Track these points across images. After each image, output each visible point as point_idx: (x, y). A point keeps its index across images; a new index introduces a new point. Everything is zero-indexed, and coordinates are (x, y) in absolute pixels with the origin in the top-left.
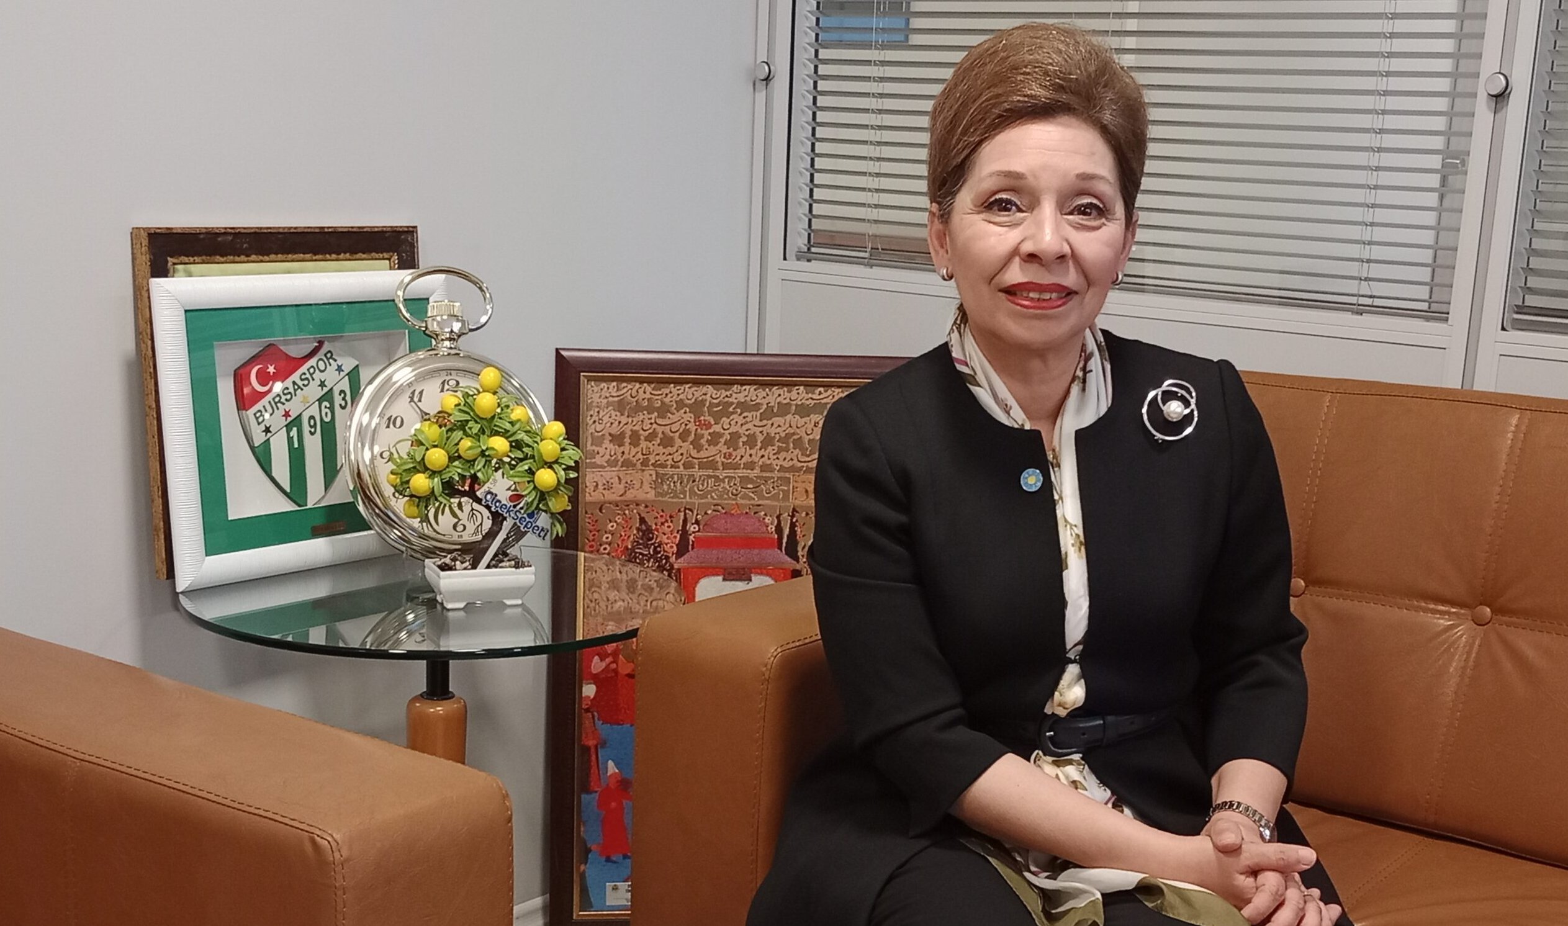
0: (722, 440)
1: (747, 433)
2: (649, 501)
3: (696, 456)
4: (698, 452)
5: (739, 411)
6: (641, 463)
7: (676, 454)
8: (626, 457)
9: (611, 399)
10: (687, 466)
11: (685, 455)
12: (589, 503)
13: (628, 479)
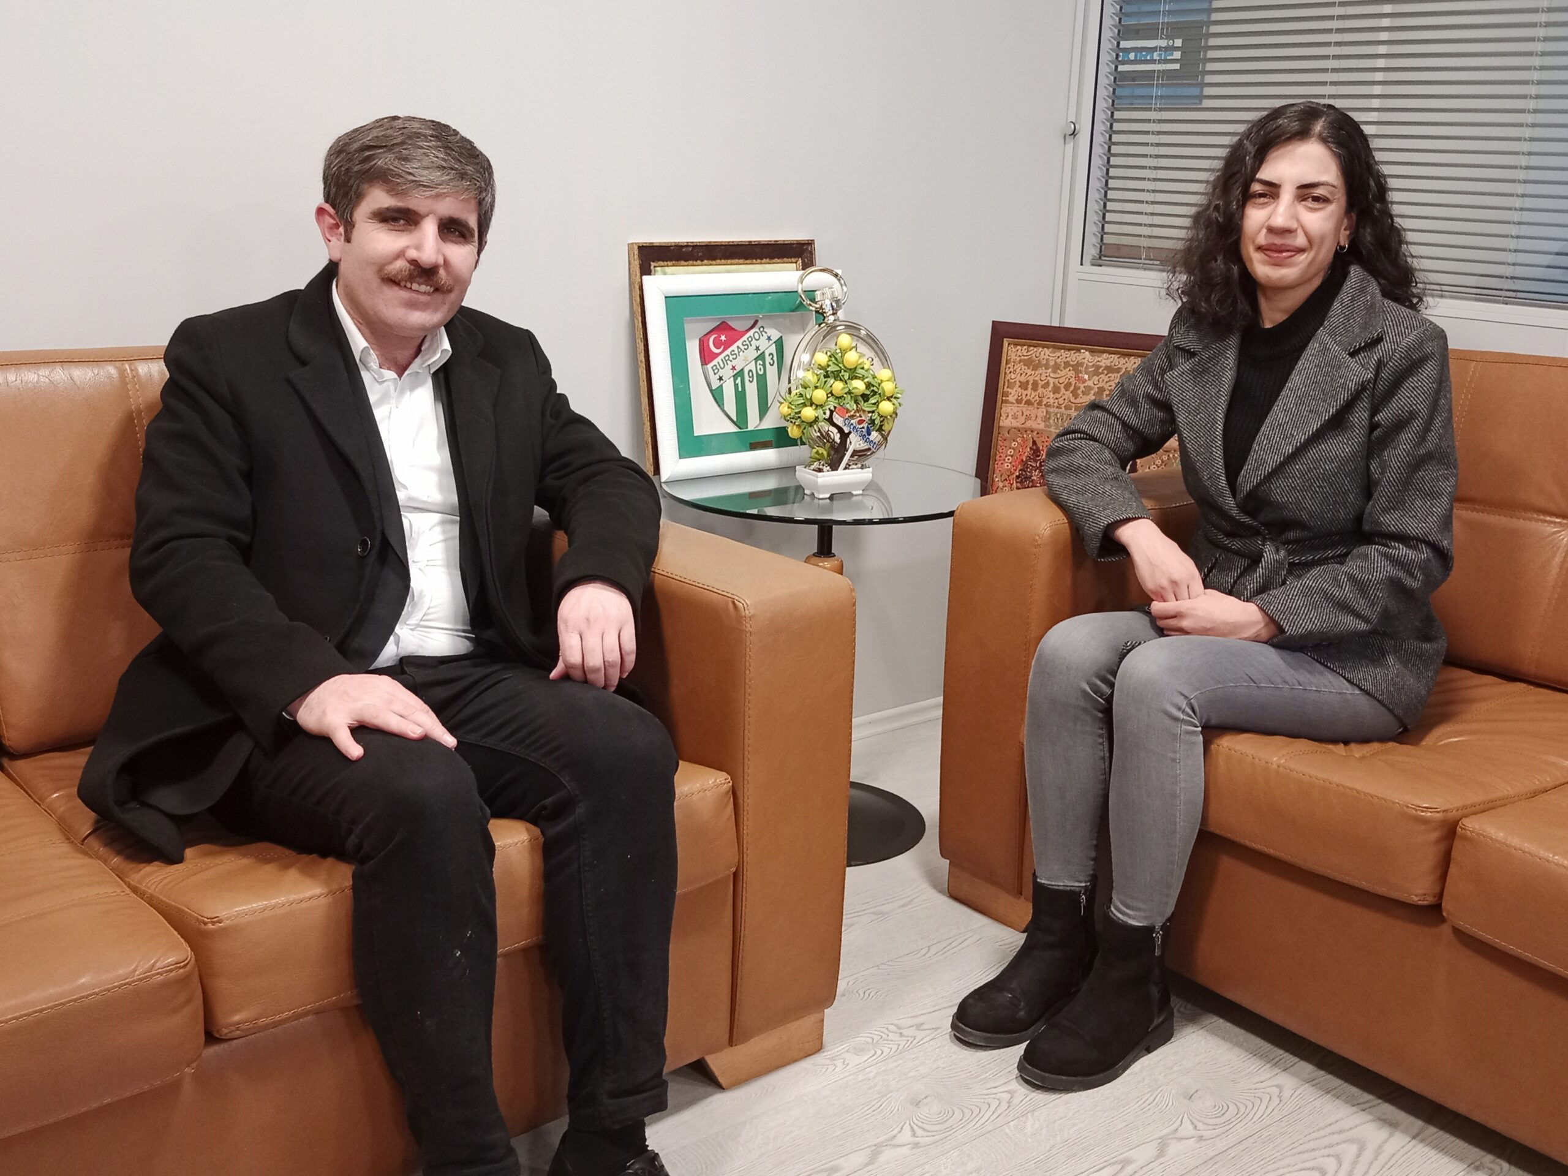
0: (1092, 392)
1: (1110, 388)
2: (1040, 430)
3: (1075, 401)
4: (1075, 399)
5: (1106, 372)
6: (1038, 404)
7: (1060, 400)
8: (1028, 397)
9: (1023, 357)
10: (1067, 408)
11: (1066, 401)
12: (1003, 427)
13: (1028, 413)
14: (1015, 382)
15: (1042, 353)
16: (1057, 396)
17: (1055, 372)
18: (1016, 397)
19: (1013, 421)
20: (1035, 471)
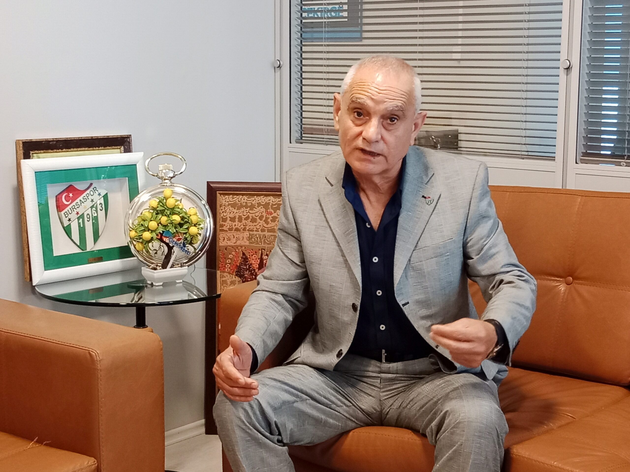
2: (246, 246)
3: (266, 227)
4: (267, 225)
6: (243, 230)
7: (257, 226)
8: (236, 227)
9: (230, 202)
10: (263, 231)
11: (261, 226)
12: (221, 246)
13: (237, 236)
14: (227, 218)
15: (243, 199)
16: (255, 224)
17: (251, 209)
18: (228, 227)
19: (228, 242)
20: (246, 271)
